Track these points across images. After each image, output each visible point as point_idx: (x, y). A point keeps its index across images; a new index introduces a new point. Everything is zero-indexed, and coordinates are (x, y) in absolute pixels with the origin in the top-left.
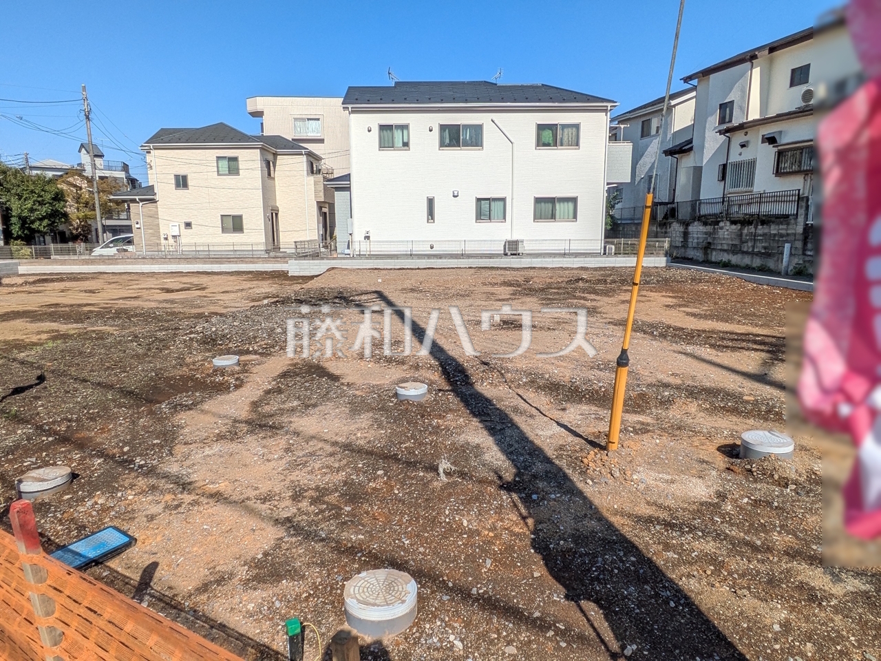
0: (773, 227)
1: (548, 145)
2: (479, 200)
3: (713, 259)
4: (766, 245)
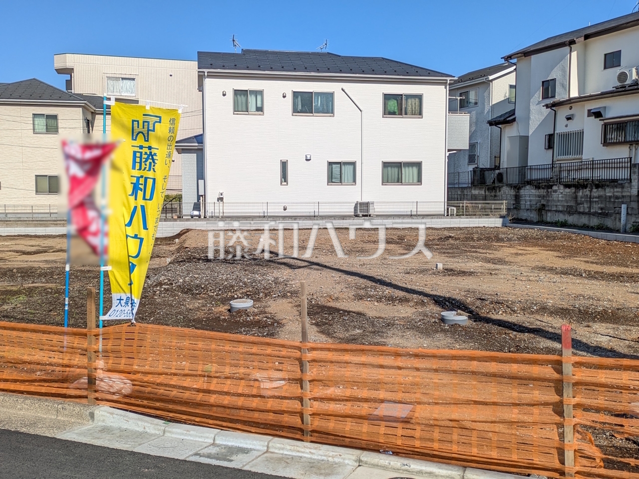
0: (608, 190)
1: (394, 113)
2: (330, 163)
3: (548, 220)
4: (602, 206)
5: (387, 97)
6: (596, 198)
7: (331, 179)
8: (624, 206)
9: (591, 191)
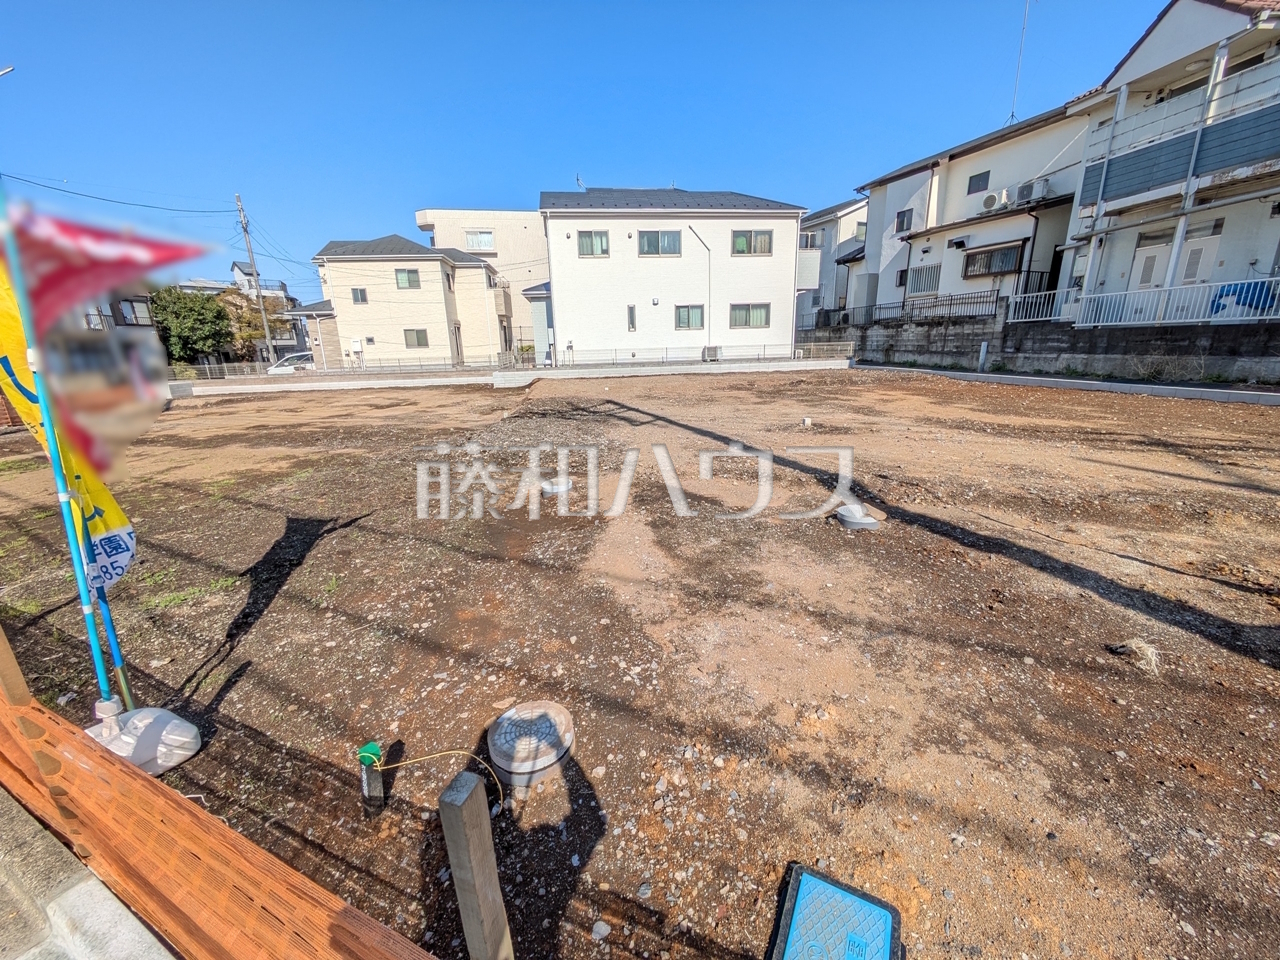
0: (966, 327)
1: (743, 252)
2: (678, 308)
3: (896, 360)
4: (958, 344)
5: (736, 234)
6: (952, 336)
7: (679, 324)
8: (984, 345)
9: (946, 329)
